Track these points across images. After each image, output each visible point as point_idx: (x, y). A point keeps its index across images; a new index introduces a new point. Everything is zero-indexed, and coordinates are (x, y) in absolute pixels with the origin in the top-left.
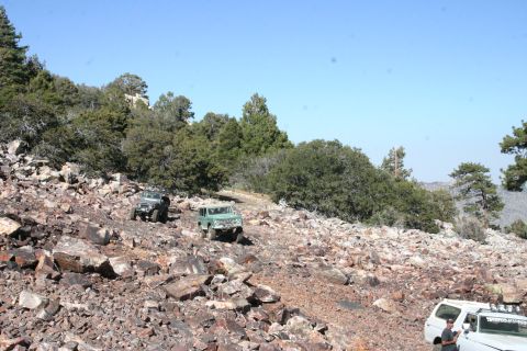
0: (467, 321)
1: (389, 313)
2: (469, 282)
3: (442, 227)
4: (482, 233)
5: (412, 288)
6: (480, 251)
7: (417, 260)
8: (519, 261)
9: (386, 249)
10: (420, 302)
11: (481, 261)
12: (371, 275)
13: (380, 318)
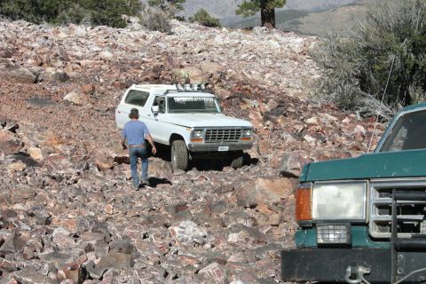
0: (155, 104)
1: (81, 105)
2: (157, 70)
3: (129, 22)
4: (168, 25)
5: (101, 80)
6: (167, 41)
7: (107, 54)
8: (204, 47)
9: (75, 47)
10: (110, 93)
11: (168, 50)
12: (60, 71)
13: (71, 111)
